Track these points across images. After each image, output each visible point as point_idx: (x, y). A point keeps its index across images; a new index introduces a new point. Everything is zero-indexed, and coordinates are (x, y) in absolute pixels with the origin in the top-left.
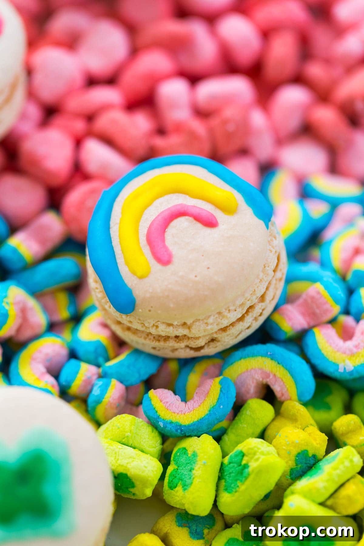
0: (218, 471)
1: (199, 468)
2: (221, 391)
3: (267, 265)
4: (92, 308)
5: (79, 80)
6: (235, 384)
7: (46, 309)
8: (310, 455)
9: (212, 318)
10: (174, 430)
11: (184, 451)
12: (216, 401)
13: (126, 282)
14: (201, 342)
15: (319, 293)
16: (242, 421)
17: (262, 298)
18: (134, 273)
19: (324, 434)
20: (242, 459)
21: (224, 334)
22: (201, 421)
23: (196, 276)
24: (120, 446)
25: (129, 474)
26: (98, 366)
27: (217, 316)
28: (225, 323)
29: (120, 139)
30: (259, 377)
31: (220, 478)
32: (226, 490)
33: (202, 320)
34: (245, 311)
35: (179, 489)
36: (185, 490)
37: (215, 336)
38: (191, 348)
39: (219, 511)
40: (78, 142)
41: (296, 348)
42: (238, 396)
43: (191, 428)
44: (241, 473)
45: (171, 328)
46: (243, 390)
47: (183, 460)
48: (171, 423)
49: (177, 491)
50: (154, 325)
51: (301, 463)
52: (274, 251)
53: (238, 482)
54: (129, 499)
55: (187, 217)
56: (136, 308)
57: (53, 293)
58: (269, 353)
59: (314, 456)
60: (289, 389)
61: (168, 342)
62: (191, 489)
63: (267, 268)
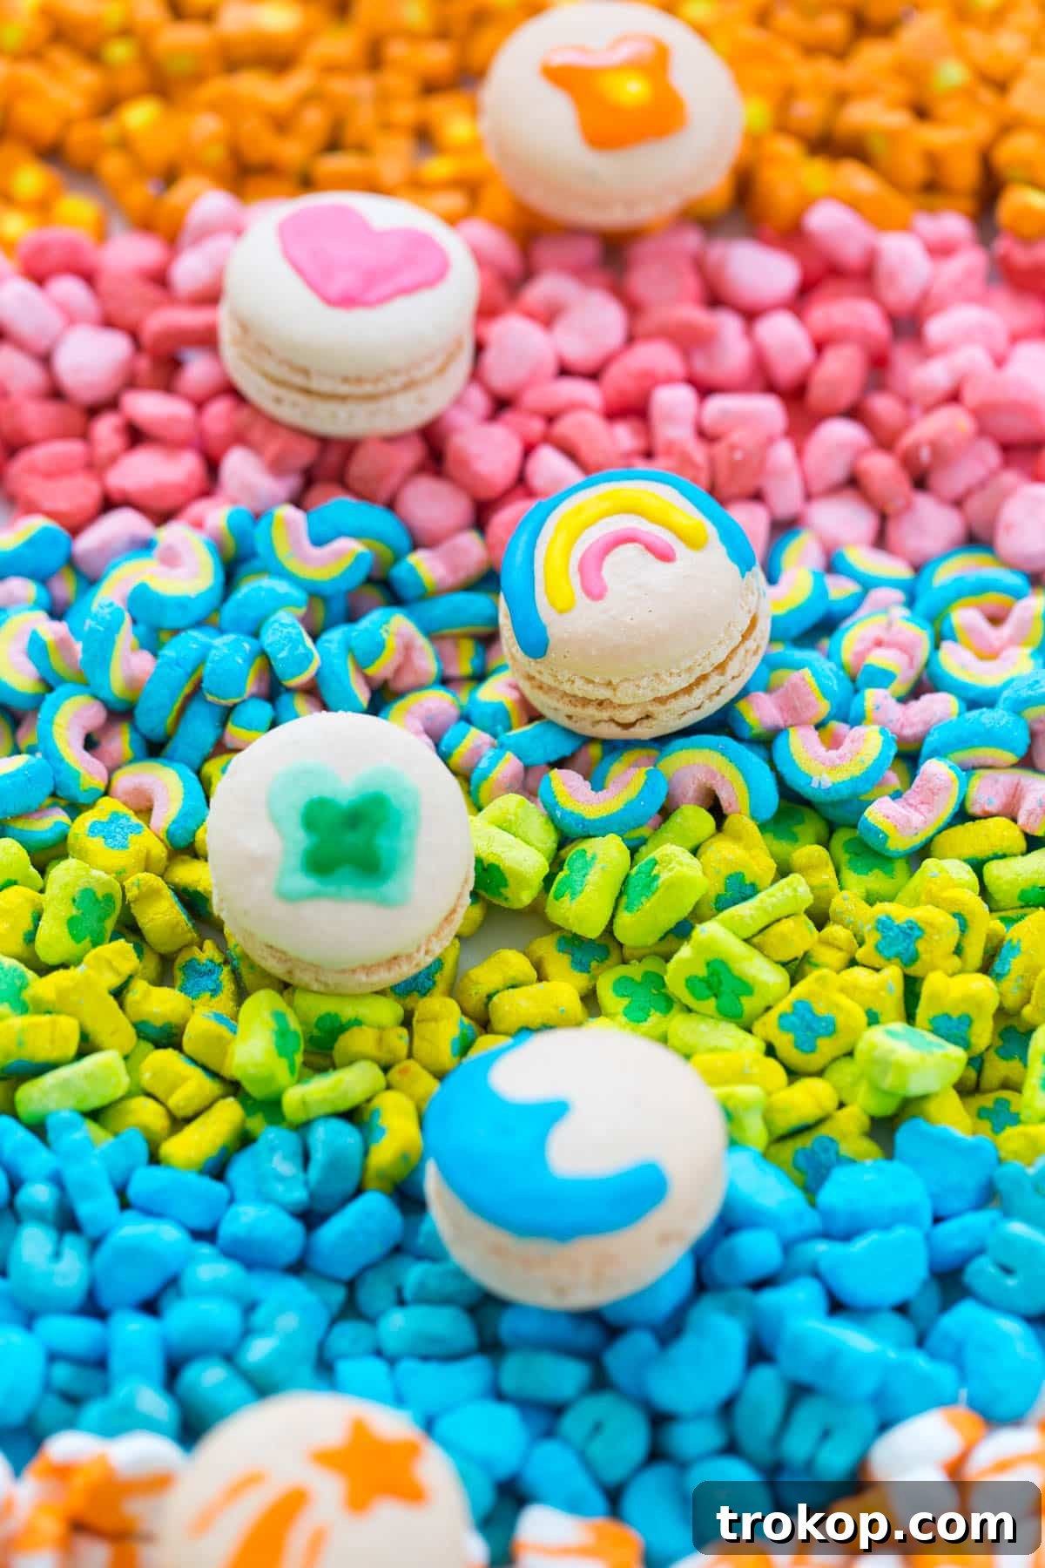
0: (621, 882)
1: (595, 873)
2: (646, 783)
3: (732, 624)
4: (503, 667)
5: (550, 367)
6: (670, 783)
7: (440, 656)
8: (748, 882)
9: (646, 679)
10: (573, 823)
11: (583, 853)
12: (636, 794)
13: (541, 615)
14: (630, 715)
15: (803, 679)
16: (669, 828)
17: (721, 668)
18: (553, 605)
19: (772, 861)
20: (652, 869)
21: (662, 708)
22: (611, 818)
23: (632, 619)
24: (497, 830)
25: (502, 867)
26: (495, 736)
27: (652, 678)
28: (663, 691)
29: (585, 450)
30: (702, 777)
31: (621, 894)
32: (627, 908)
33: (633, 680)
34: (692, 680)
35: (567, 898)
36: (573, 899)
37: (650, 708)
38: (619, 724)
39: (615, 938)
40: (528, 450)
41: (763, 752)
42: (669, 796)
43: (598, 824)
44: (648, 886)
45: (591, 685)
46: (679, 792)
47: (579, 864)
48: (572, 813)
49: (562, 903)
50: (569, 680)
51: (733, 890)
52: (746, 608)
53: (644, 897)
54: (499, 906)
55: (637, 545)
56: (548, 651)
57: (456, 638)
58: (720, 747)
59: (753, 885)
60: (740, 798)
61: (586, 709)
62: (580, 898)
63: (732, 628)
